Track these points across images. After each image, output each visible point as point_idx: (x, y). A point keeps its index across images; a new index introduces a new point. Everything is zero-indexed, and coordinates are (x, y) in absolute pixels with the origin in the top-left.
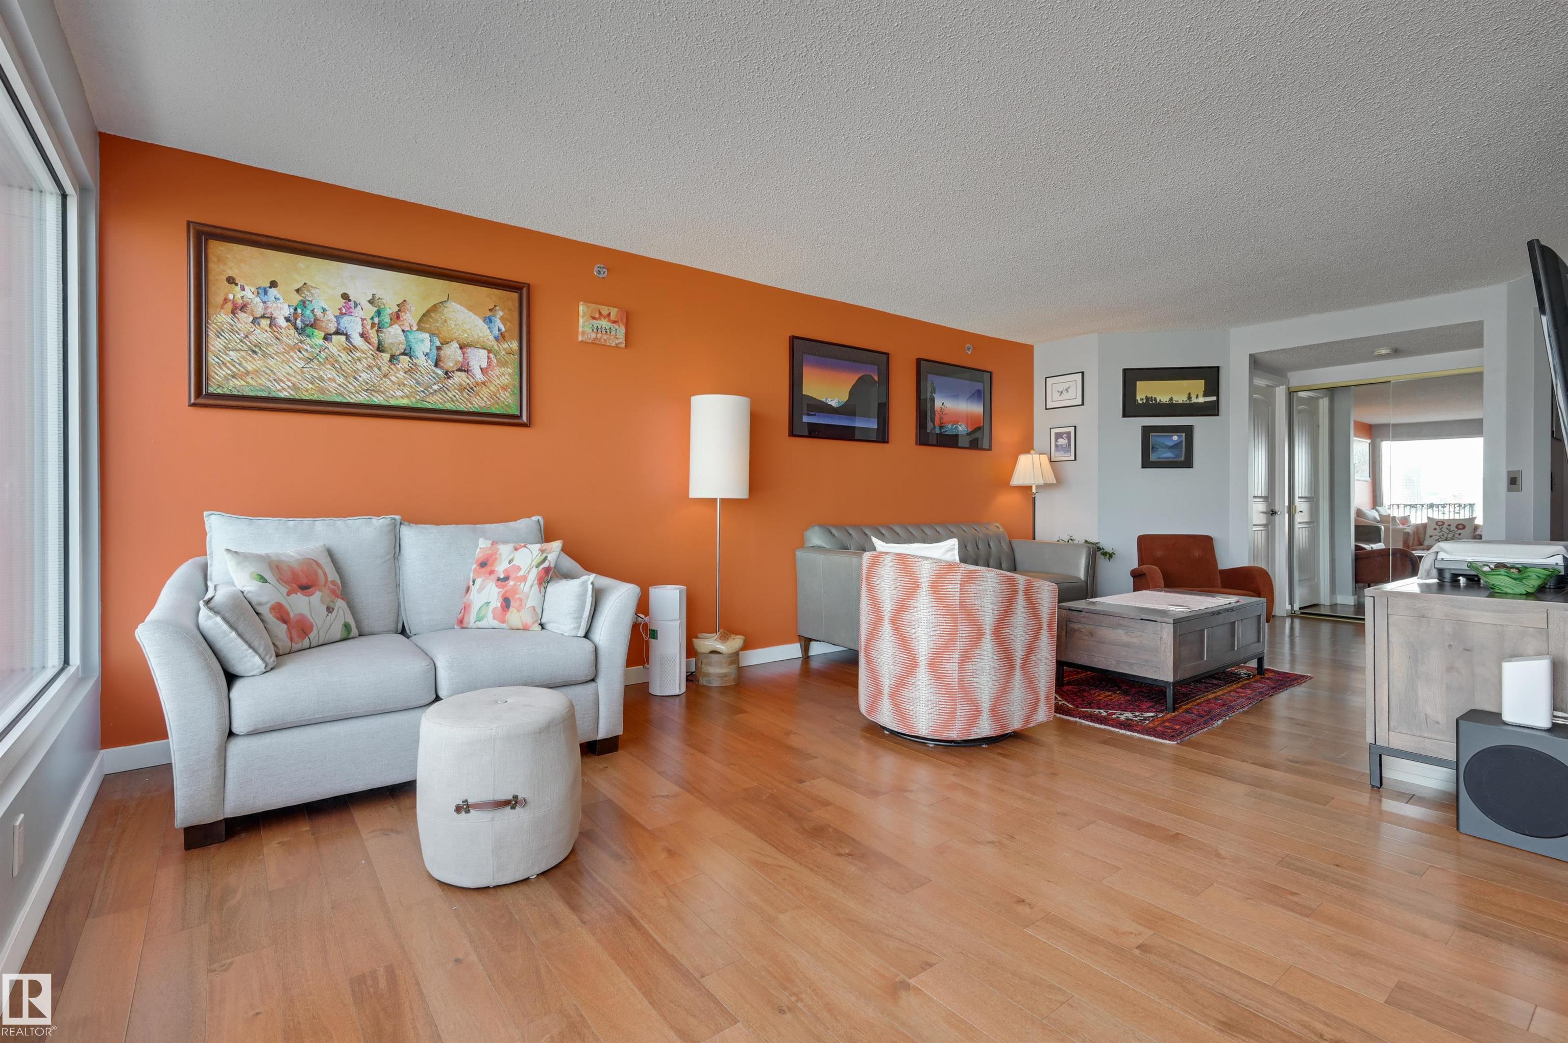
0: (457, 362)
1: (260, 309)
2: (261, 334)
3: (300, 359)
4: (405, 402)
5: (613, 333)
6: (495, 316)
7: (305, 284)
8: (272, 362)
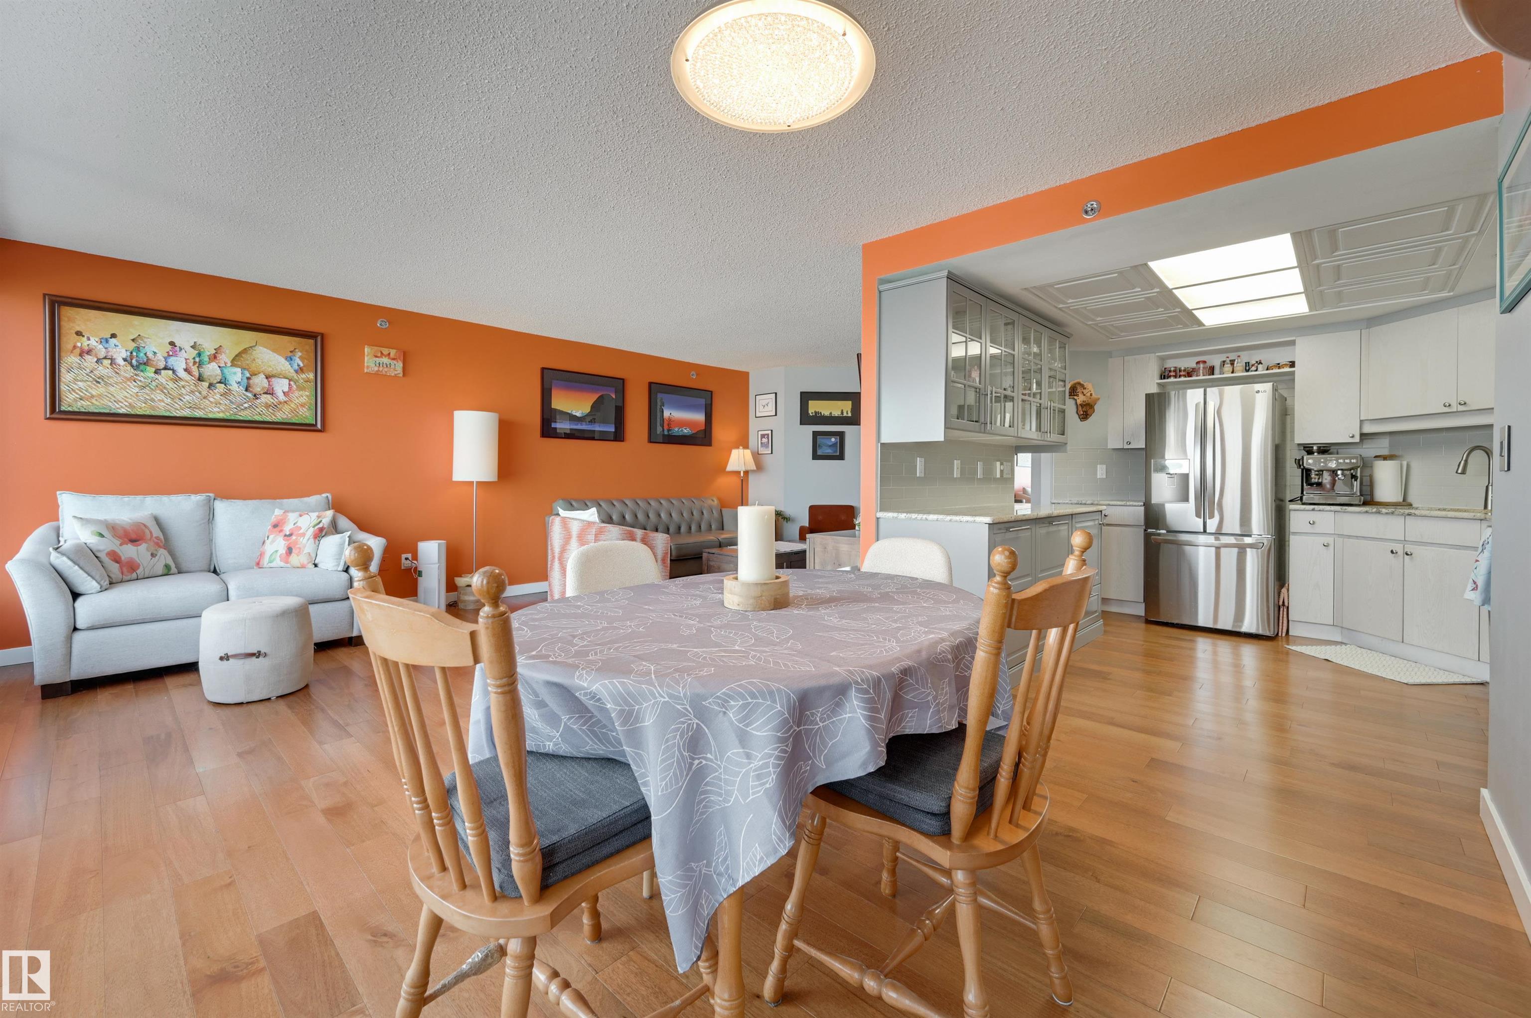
0: (263, 388)
1: (103, 353)
2: (104, 370)
3: (135, 386)
4: (221, 416)
5: (392, 366)
6: (295, 356)
7: (139, 335)
8: (112, 389)
